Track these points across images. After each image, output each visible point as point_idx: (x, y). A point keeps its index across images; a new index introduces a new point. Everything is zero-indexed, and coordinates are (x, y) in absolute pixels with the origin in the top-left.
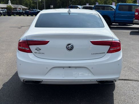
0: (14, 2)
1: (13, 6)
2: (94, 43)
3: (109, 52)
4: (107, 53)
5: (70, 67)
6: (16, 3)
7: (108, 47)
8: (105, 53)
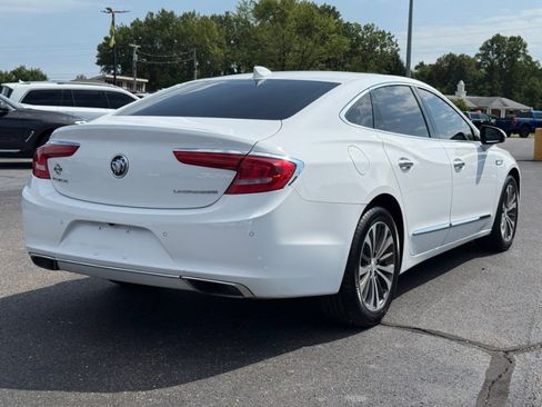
0: (481, 86)
1: (471, 100)
2: (185, 158)
3: (233, 189)
4: (225, 193)
5: (112, 225)
6: (490, 90)
7: (229, 175)
8: (216, 192)
